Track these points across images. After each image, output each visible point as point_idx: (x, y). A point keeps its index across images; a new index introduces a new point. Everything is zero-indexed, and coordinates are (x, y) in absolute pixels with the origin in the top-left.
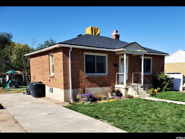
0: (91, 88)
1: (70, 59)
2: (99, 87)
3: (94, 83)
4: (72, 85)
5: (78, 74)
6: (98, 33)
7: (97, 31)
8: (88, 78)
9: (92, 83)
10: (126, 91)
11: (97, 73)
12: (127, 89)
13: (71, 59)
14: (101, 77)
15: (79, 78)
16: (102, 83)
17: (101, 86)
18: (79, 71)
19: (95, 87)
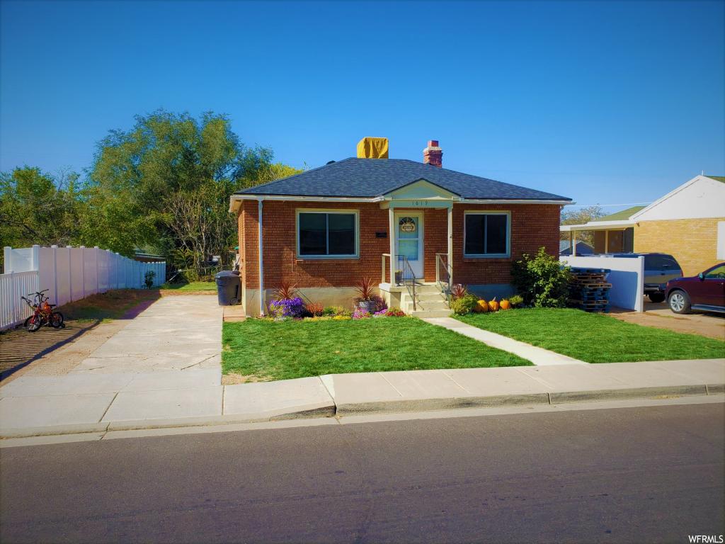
0: (312, 289)
1: (260, 225)
2: (334, 286)
3: (320, 276)
4: (265, 279)
5: (280, 257)
6: (383, 153)
7: (382, 148)
8: (305, 266)
9: (313, 276)
10: (396, 299)
11: (330, 253)
12: (396, 295)
13: (264, 225)
14: (339, 264)
15: (281, 263)
16: (342, 277)
17: (338, 284)
18: (282, 249)
19: (322, 286)
